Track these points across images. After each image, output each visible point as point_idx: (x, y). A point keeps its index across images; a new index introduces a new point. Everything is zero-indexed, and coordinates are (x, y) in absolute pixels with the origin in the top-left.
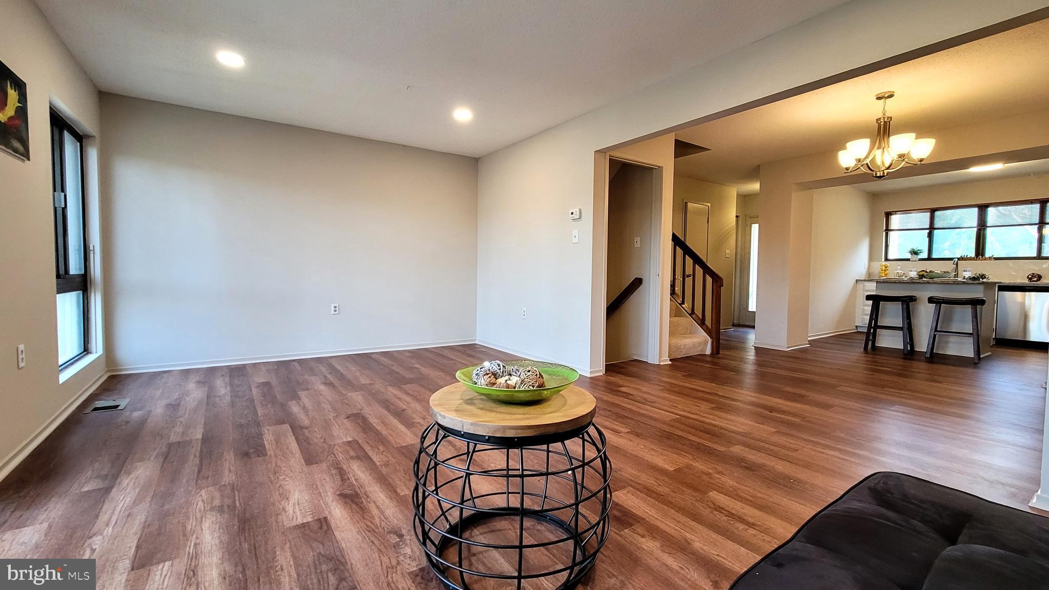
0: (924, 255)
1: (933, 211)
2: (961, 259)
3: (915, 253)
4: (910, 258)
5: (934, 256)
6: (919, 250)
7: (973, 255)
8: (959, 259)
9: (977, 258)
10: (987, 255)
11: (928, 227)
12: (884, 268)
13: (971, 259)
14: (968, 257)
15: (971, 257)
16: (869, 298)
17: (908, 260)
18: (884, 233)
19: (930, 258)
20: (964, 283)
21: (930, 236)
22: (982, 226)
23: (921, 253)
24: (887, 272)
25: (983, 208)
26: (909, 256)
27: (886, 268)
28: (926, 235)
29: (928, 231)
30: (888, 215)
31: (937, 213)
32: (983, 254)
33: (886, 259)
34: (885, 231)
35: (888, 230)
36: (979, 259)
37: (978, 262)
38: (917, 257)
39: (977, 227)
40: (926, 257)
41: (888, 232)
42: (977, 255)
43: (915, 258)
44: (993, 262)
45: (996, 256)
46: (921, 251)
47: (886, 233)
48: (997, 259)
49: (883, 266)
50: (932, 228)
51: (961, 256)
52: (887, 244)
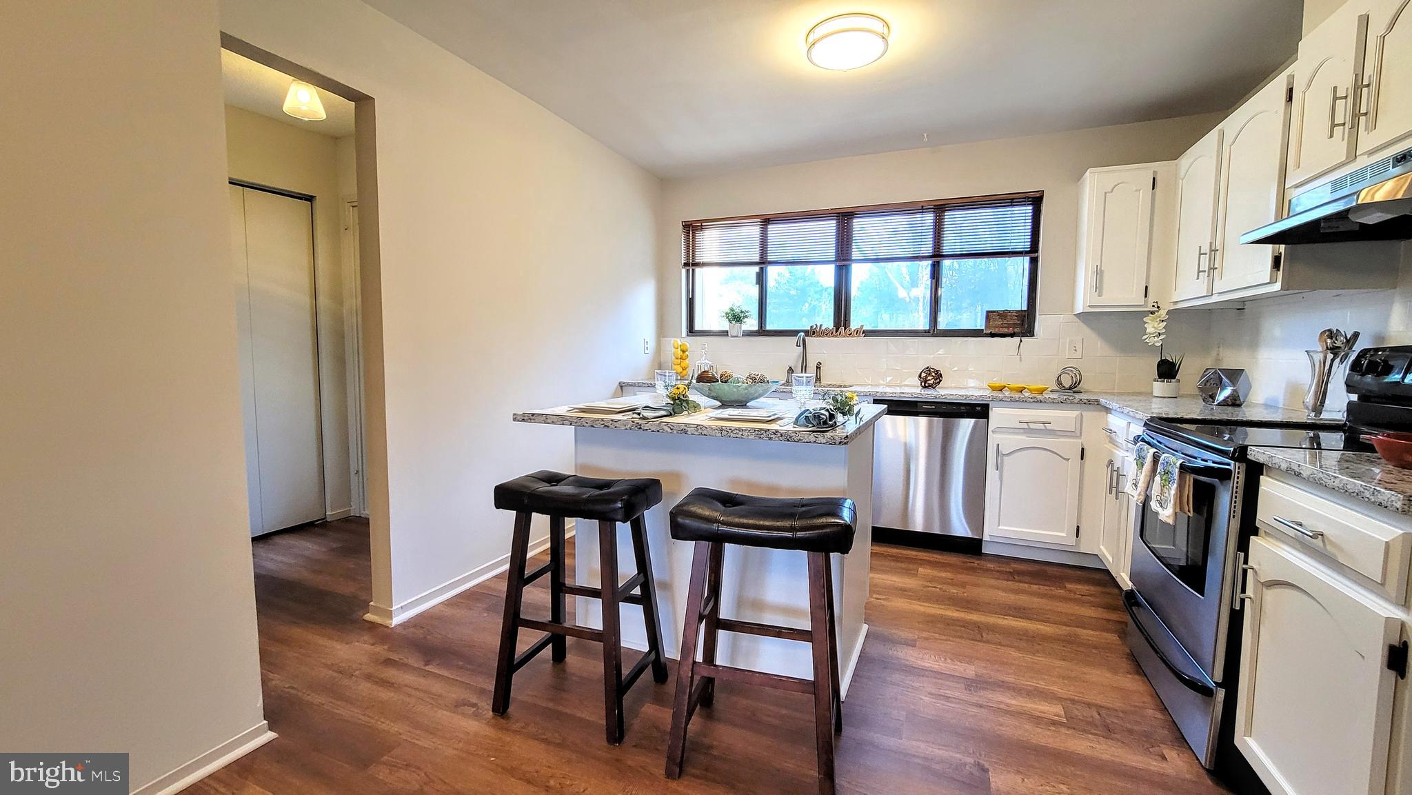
0: (751, 324)
1: (767, 221)
2: (813, 332)
3: (736, 317)
4: (727, 329)
5: (769, 327)
6: (742, 312)
7: (829, 324)
8: (807, 333)
9: (836, 332)
10: (854, 325)
11: (757, 258)
12: (680, 353)
13: (827, 333)
14: (823, 328)
15: (826, 329)
16: (506, 496)
17: (724, 334)
18: (684, 271)
19: (762, 332)
20: (787, 437)
21: (761, 279)
22: (843, 259)
23: (746, 320)
24: (687, 361)
25: (845, 218)
26: (725, 325)
27: (684, 352)
28: (753, 278)
29: (757, 269)
30: (691, 228)
31: (772, 228)
32: (847, 322)
33: (691, 331)
34: (686, 264)
35: (691, 264)
36: (840, 333)
37: (839, 339)
38: (740, 328)
39: (836, 261)
40: (756, 328)
41: (693, 267)
42: (837, 325)
43: (735, 329)
44: (862, 339)
45: (867, 327)
46: (747, 314)
47: (688, 271)
48: (868, 334)
49: (679, 349)
50: (763, 262)
51: (812, 327)
52: (691, 296)
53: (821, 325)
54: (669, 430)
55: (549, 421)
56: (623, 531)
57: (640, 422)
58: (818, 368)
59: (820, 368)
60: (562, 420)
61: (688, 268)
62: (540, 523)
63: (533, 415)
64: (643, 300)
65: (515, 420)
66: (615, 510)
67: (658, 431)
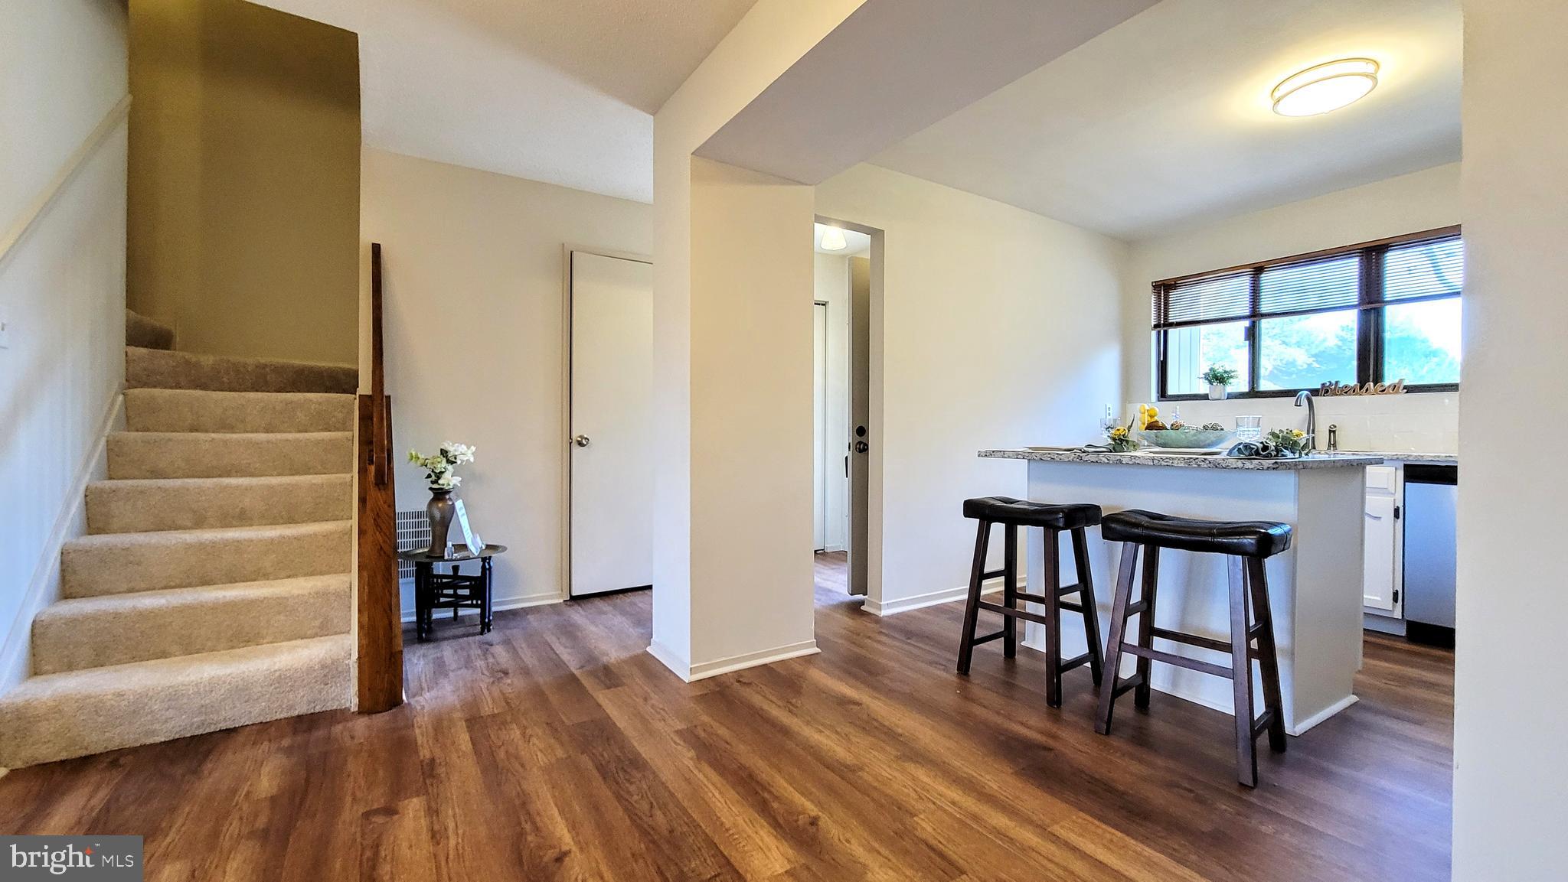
0: (1241, 384)
1: (1258, 270)
2: (1325, 390)
3: (1218, 378)
4: (1208, 392)
5: (1264, 385)
6: (1225, 372)
7: (1352, 381)
8: (1315, 392)
9: (1361, 388)
10: (1388, 381)
11: (1247, 312)
12: (1147, 418)
13: (1346, 391)
14: (1341, 385)
15: (1345, 386)
17: (1205, 397)
18: (1154, 333)
19: (1254, 393)
21: (1252, 335)
22: (1371, 301)
23: (1231, 380)
25: (1372, 254)
26: (1203, 388)
27: (1151, 417)
28: (1242, 334)
29: (1246, 323)
30: (1164, 288)
31: (1266, 276)
32: (1378, 378)
33: (1163, 394)
34: (1156, 326)
35: (1164, 325)
36: (1367, 390)
37: (1366, 398)
38: (1224, 390)
39: (1359, 305)
40: (1245, 389)
41: (1165, 328)
42: (1362, 380)
43: (1218, 390)
44: (1403, 397)
45: (1409, 381)
46: (1232, 374)
47: (1159, 332)
48: (1411, 389)
49: (1146, 414)
50: (1255, 315)
51: (1323, 385)
52: (1162, 359)
53: (1337, 383)
54: (1107, 461)
55: (1006, 456)
56: (1065, 538)
57: (1081, 455)
58: (1332, 432)
59: (1334, 432)
60: (1017, 455)
61: (1159, 329)
62: (998, 530)
63: (993, 452)
64: (1107, 365)
65: (979, 456)
66: (1057, 519)
67: (1097, 462)
